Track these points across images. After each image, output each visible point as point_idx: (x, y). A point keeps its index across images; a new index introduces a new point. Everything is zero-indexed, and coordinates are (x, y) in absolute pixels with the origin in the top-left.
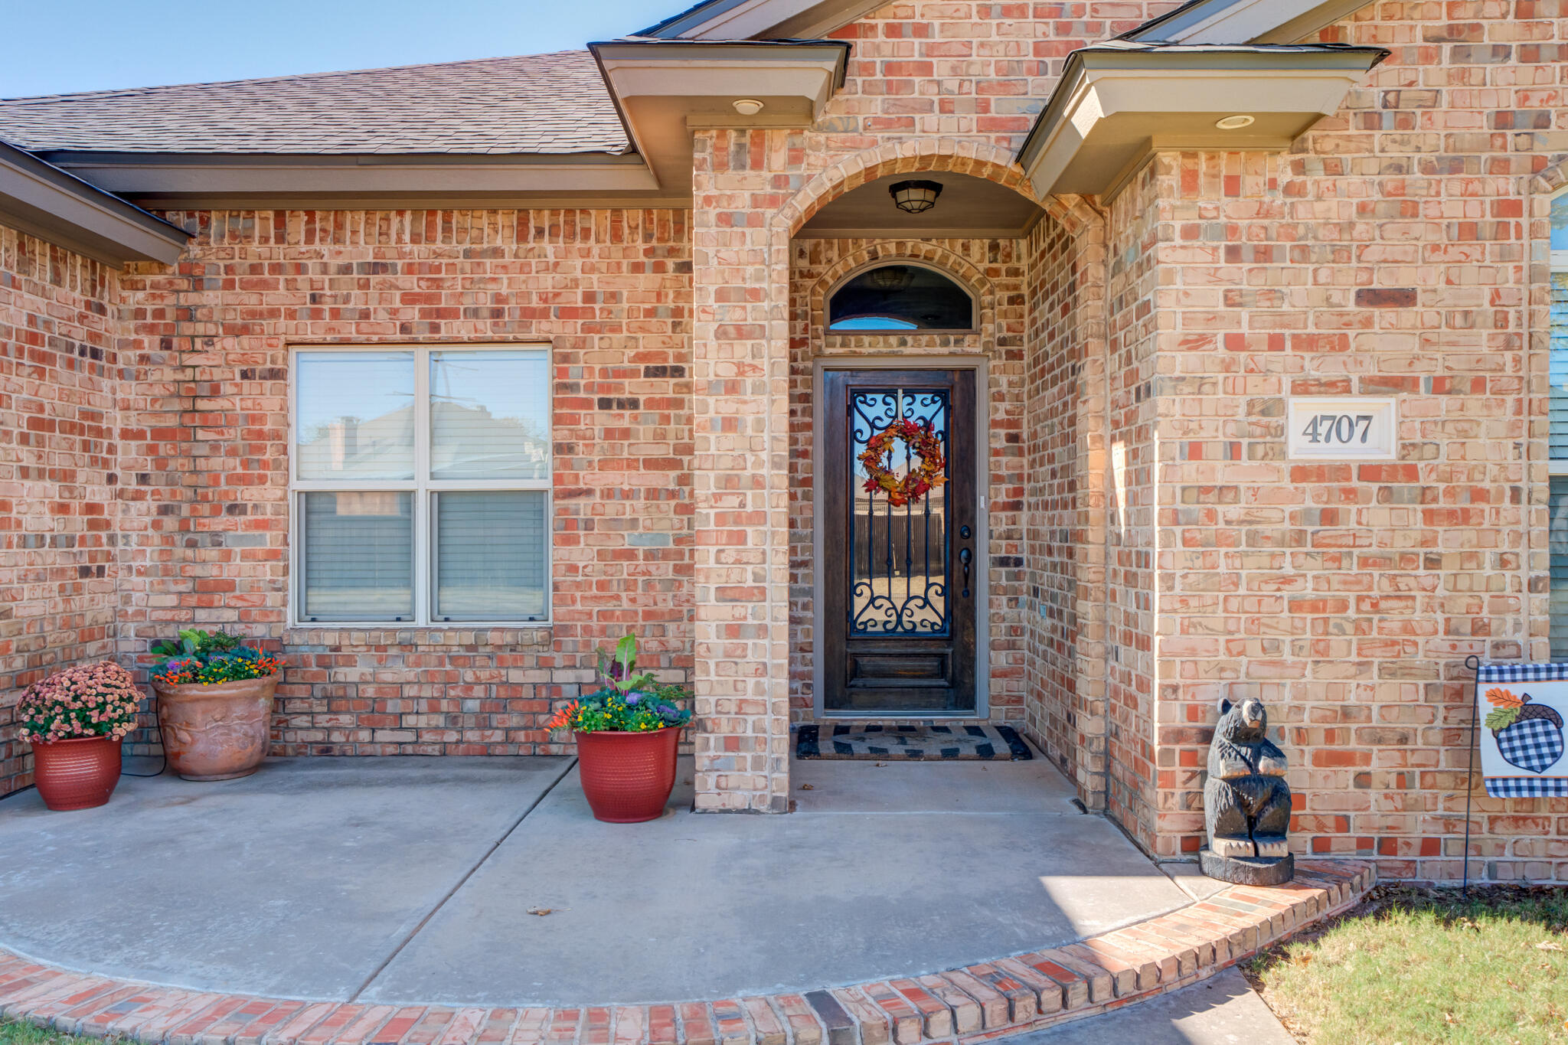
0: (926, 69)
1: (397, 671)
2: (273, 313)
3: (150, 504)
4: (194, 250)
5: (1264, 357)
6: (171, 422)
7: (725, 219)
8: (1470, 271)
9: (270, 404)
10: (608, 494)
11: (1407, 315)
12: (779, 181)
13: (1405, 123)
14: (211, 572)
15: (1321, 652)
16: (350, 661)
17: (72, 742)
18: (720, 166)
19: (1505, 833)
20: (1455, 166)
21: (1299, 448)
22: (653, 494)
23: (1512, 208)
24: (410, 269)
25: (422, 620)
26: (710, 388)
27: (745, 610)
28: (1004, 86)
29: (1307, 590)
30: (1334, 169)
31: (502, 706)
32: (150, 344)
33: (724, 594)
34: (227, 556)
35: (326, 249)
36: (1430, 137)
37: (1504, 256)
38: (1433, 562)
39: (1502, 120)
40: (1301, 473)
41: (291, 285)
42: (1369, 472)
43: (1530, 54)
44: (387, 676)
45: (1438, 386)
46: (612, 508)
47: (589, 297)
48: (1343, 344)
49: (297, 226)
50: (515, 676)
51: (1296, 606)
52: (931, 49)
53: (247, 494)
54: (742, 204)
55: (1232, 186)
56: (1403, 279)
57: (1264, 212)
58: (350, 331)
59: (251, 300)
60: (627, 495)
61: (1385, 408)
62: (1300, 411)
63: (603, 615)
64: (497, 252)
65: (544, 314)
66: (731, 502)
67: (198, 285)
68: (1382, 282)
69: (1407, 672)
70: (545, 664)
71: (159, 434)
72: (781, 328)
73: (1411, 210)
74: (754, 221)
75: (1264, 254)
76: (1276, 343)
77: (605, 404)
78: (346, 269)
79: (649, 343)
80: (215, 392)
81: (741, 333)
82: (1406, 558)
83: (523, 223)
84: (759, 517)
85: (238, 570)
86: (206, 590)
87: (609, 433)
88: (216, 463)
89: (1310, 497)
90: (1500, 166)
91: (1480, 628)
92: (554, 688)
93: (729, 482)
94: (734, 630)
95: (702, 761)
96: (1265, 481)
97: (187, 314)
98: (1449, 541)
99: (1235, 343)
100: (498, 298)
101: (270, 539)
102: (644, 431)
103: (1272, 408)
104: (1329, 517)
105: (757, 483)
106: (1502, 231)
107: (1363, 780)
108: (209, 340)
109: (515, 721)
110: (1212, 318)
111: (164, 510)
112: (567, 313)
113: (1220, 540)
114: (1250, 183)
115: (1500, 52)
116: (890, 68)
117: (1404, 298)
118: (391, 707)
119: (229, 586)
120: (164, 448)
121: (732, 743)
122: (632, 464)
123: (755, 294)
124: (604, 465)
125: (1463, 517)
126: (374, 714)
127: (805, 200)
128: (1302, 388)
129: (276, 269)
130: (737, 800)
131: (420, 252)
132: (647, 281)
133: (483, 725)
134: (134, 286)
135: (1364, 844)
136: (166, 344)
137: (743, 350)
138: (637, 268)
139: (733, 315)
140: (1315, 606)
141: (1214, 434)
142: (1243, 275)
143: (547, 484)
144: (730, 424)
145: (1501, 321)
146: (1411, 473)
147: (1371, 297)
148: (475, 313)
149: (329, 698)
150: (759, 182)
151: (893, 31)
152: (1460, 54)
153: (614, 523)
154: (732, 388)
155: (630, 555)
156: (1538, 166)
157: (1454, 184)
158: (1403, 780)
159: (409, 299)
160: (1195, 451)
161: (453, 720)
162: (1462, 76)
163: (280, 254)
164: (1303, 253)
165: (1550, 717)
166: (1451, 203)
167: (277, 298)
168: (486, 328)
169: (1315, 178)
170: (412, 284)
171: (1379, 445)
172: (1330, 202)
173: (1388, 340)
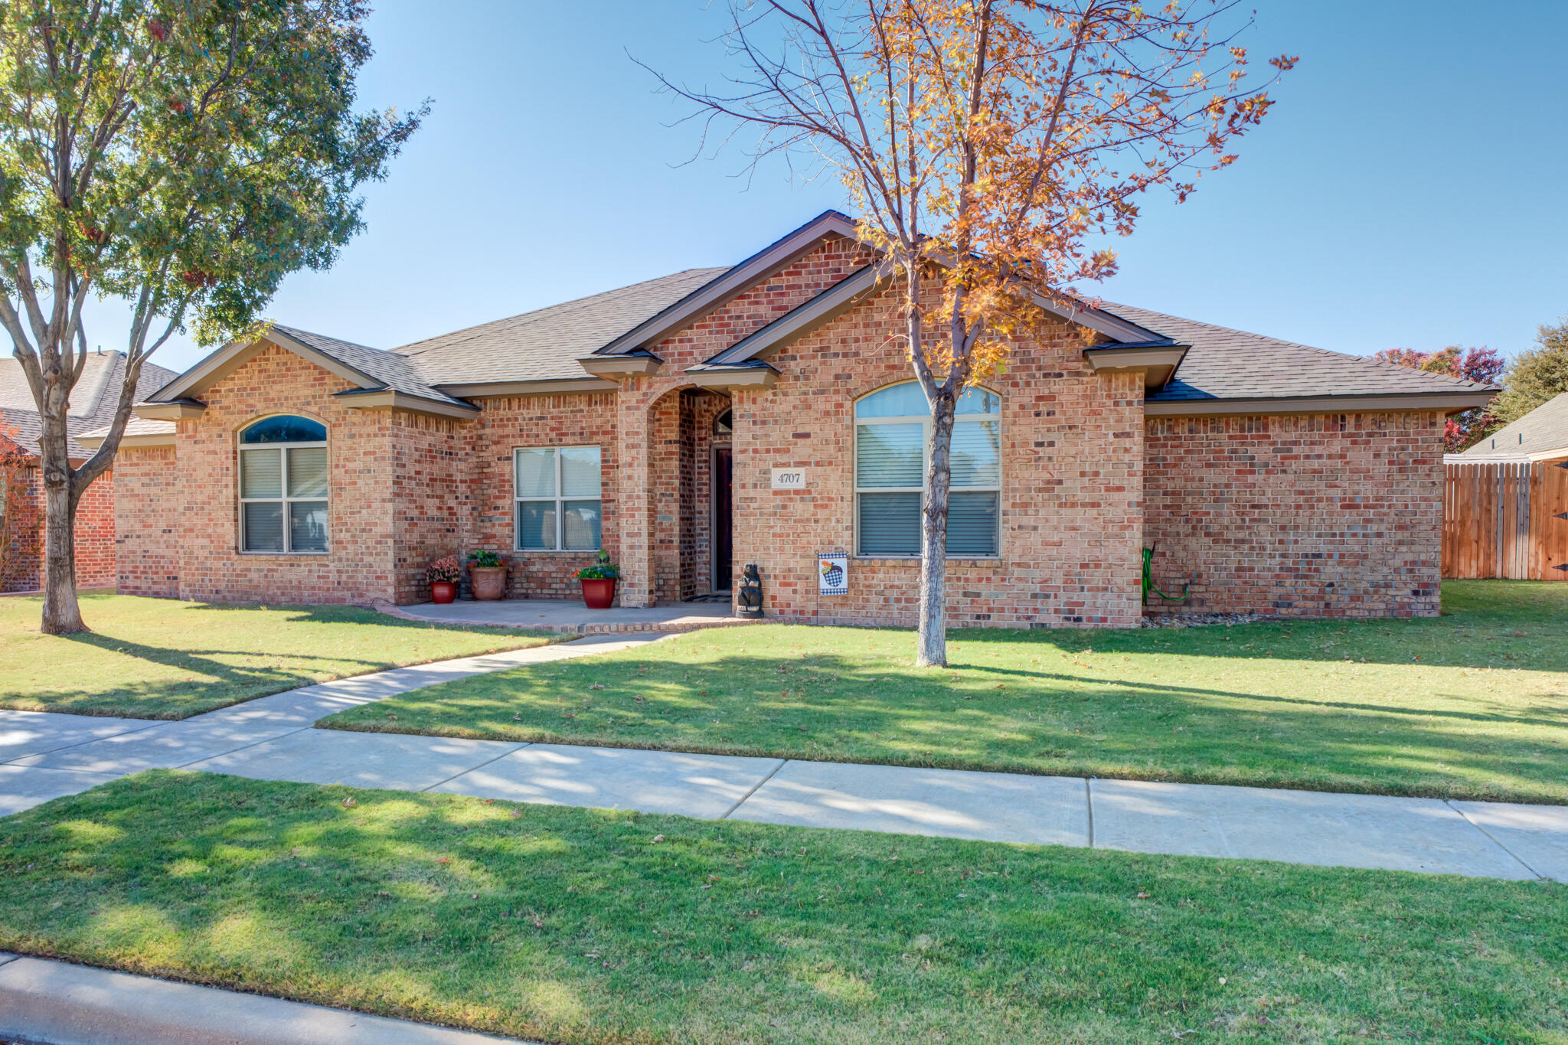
0: (691, 354)
1: (551, 568)
2: (508, 436)
3: (469, 506)
4: (482, 414)
5: (765, 455)
6: (475, 477)
7: (628, 408)
8: (827, 427)
9: (507, 469)
11: (808, 441)
13: (807, 379)
14: (489, 531)
15: (782, 550)
16: (534, 564)
17: (440, 583)
18: (626, 390)
19: (839, 609)
20: (822, 392)
21: (776, 484)
23: (840, 405)
24: (552, 418)
25: (558, 549)
26: (624, 465)
27: (635, 541)
29: (778, 530)
30: (785, 394)
32: (468, 449)
33: (629, 535)
34: (494, 525)
35: (524, 412)
36: (815, 383)
37: (838, 421)
38: (816, 521)
39: (837, 377)
40: (776, 493)
41: (513, 425)
42: (796, 492)
43: (845, 355)
44: (546, 569)
45: (818, 464)
48: (788, 451)
49: (515, 404)
51: (774, 535)
52: (693, 347)
53: (500, 503)
54: (633, 403)
55: (754, 401)
56: (806, 429)
57: (764, 409)
58: (533, 442)
59: (500, 431)
61: (802, 470)
62: (776, 474)
64: (581, 411)
65: (597, 433)
66: (630, 504)
67: (483, 427)
68: (800, 431)
69: (808, 556)
71: (472, 481)
72: (645, 444)
73: (809, 407)
74: (637, 408)
75: (764, 423)
76: (768, 451)
78: (531, 419)
80: (489, 466)
81: (634, 446)
82: (808, 520)
84: (639, 509)
85: (497, 530)
86: (487, 538)
88: (490, 491)
89: (779, 500)
90: (837, 392)
91: (831, 543)
93: (630, 497)
94: (631, 547)
95: (622, 591)
96: (765, 495)
97: (480, 437)
98: (821, 514)
99: (755, 451)
100: (582, 428)
101: (507, 519)
103: (767, 472)
104: (784, 507)
105: (638, 497)
106: (837, 413)
107: (795, 592)
108: (487, 446)
110: (749, 443)
111: (474, 509)
112: (605, 433)
113: (752, 514)
114: (759, 400)
115: (836, 355)
116: (680, 354)
117: (807, 435)
118: (548, 581)
119: (494, 536)
120: (474, 486)
121: (631, 585)
123: (637, 433)
125: (826, 506)
126: (542, 583)
127: (652, 401)
128: (776, 465)
129: (509, 420)
130: (633, 604)
131: (555, 412)
133: (578, 587)
134: (463, 428)
135: (795, 612)
136: (474, 449)
137: (634, 452)
139: (631, 441)
140: (780, 535)
141: (749, 480)
142: (758, 430)
143: (600, 497)
144: (630, 477)
145: (837, 442)
146: (810, 492)
147: (797, 436)
148: (574, 434)
149: (527, 577)
150: (638, 395)
151: (681, 341)
152: (823, 356)
154: (631, 465)
156: (848, 391)
157: (821, 398)
158: (807, 592)
159: (552, 429)
160: (744, 486)
161: (568, 586)
162: (824, 363)
163: (510, 414)
164: (776, 422)
165: (839, 569)
166: (821, 404)
167: (509, 430)
168: (578, 439)
169: (780, 398)
170: (553, 423)
171: (801, 485)
172: (784, 405)
173: (802, 449)
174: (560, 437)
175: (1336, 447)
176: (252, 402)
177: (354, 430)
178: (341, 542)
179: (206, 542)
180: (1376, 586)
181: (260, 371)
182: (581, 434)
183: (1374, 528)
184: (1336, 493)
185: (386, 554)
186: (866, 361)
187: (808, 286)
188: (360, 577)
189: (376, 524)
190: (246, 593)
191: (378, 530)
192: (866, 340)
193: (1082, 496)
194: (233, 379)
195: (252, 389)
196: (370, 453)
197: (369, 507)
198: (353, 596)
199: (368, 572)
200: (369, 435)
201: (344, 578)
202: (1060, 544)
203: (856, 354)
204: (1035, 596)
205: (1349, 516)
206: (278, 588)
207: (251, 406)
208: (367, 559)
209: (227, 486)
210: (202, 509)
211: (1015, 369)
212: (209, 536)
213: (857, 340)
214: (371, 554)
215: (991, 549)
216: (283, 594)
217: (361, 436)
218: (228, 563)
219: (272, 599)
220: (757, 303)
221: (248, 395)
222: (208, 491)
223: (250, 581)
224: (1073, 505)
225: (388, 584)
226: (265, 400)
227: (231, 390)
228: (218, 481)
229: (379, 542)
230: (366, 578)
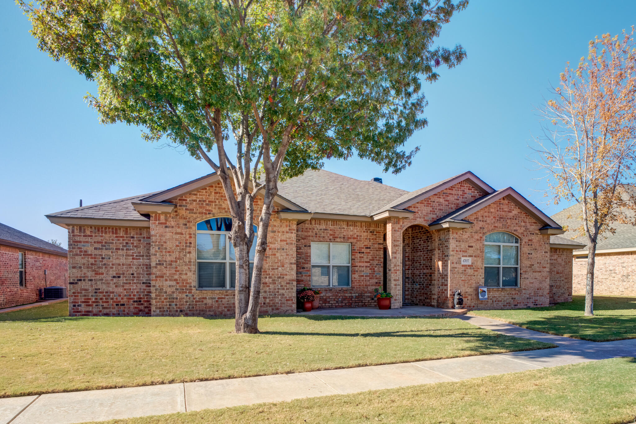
0: (418, 213)
1: (329, 294)
2: (309, 236)
5: (460, 253)
7: (395, 231)
8: (478, 244)
9: (309, 251)
10: (360, 267)
11: (472, 249)
12: (401, 226)
14: (300, 278)
16: (322, 293)
18: (394, 224)
20: (476, 232)
21: (463, 263)
22: (366, 267)
23: (481, 237)
24: (331, 230)
25: (331, 286)
26: (393, 253)
27: (397, 282)
28: (426, 216)
29: (463, 279)
30: (466, 232)
31: (344, 299)
33: (394, 280)
34: (302, 276)
35: (318, 226)
37: (481, 242)
38: (474, 276)
39: (481, 228)
40: (463, 266)
41: (312, 232)
42: (469, 266)
43: (483, 221)
44: (327, 295)
45: (475, 257)
46: (360, 269)
47: (357, 236)
48: (466, 252)
49: (313, 222)
50: (346, 295)
52: (418, 210)
53: (306, 266)
54: (397, 229)
55: (457, 234)
56: (472, 244)
57: (459, 236)
58: (322, 240)
59: (306, 234)
60: (363, 267)
61: (470, 259)
62: (463, 259)
63: (359, 285)
64: (344, 228)
65: (351, 238)
66: (395, 268)
67: (298, 231)
68: (470, 245)
69: (472, 287)
70: (351, 293)
73: (473, 237)
74: (398, 231)
75: (460, 241)
76: (460, 251)
77: (360, 253)
78: (321, 230)
79: (366, 243)
80: (300, 249)
81: (397, 246)
82: (472, 275)
83: (348, 224)
84: (398, 270)
85: (304, 278)
86: (299, 281)
87: (360, 257)
88: (300, 260)
89: (463, 268)
90: (480, 233)
91: (478, 283)
92: (352, 296)
93: (395, 266)
94: (396, 285)
95: (392, 302)
96: (459, 266)
98: (476, 273)
99: (457, 251)
100: (344, 235)
101: (309, 273)
102: (365, 257)
103: (460, 258)
104: (465, 271)
106: (480, 240)
107: (468, 300)
108: (299, 240)
109: (346, 302)
110: (455, 248)
112: (354, 238)
113: (455, 273)
114: (458, 233)
115: (480, 221)
117: (472, 247)
118: (328, 300)
119: (302, 281)
121: (395, 300)
122: (363, 262)
123: (398, 241)
124: (359, 262)
125: (477, 271)
126: (325, 301)
128: (463, 256)
129: (310, 229)
130: (396, 307)
131: (332, 227)
132: (365, 234)
133: (342, 302)
135: (468, 306)
137: (397, 248)
138: (364, 232)
139: (394, 243)
141: (455, 261)
142: (457, 243)
143: (350, 265)
144: (395, 258)
145: (480, 250)
146: (472, 266)
147: (469, 247)
148: (340, 238)
150: (399, 226)
152: (477, 221)
153: (361, 271)
155: (363, 276)
156: (484, 233)
157: (476, 234)
158: (471, 300)
159: (331, 235)
160: (453, 263)
161: (337, 302)
163: (310, 226)
164: (463, 241)
165: (485, 292)
166: (477, 237)
167: (310, 234)
168: (342, 240)
169: (464, 233)
170: (331, 232)
171: (470, 263)
172: (466, 236)
173: (471, 251)
174: (334, 239)
175: (555, 258)
176: (210, 208)
177: (275, 229)
178: (266, 283)
179: (174, 283)
180: (562, 293)
181: (216, 193)
182: (344, 238)
183: (562, 279)
184: (555, 269)
185: (292, 289)
186: (488, 224)
187: (455, 194)
188: (277, 300)
189: (286, 275)
190: (203, 311)
191: (288, 277)
192: (489, 217)
193: (538, 269)
194: (195, 195)
195: (209, 202)
196: (284, 241)
197: (283, 266)
198: (273, 309)
199: (282, 298)
200: (283, 232)
201: (268, 300)
202: (532, 283)
203: (486, 221)
204: (528, 298)
205: (558, 276)
206: (225, 307)
207: (209, 210)
208: (281, 291)
209: (190, 253)
210: (171, 265)
211: (524, 231)
212: (176, 280)
213: (486, 217)
214: (284, 289)
215: (516, 285)
216: (228, 310)
217: (279, 232)
218: (190, 295)
219: (221, 313)
220: (440, 198)
221: (207, 204)
222: (176, 254)
223: (206, 304)
224: (536, 272)
225: (293, 303)
226: (219, 208)
227: (195, 201)
228: (183, 249)
229: (287, 283)
230: (281, 300)
